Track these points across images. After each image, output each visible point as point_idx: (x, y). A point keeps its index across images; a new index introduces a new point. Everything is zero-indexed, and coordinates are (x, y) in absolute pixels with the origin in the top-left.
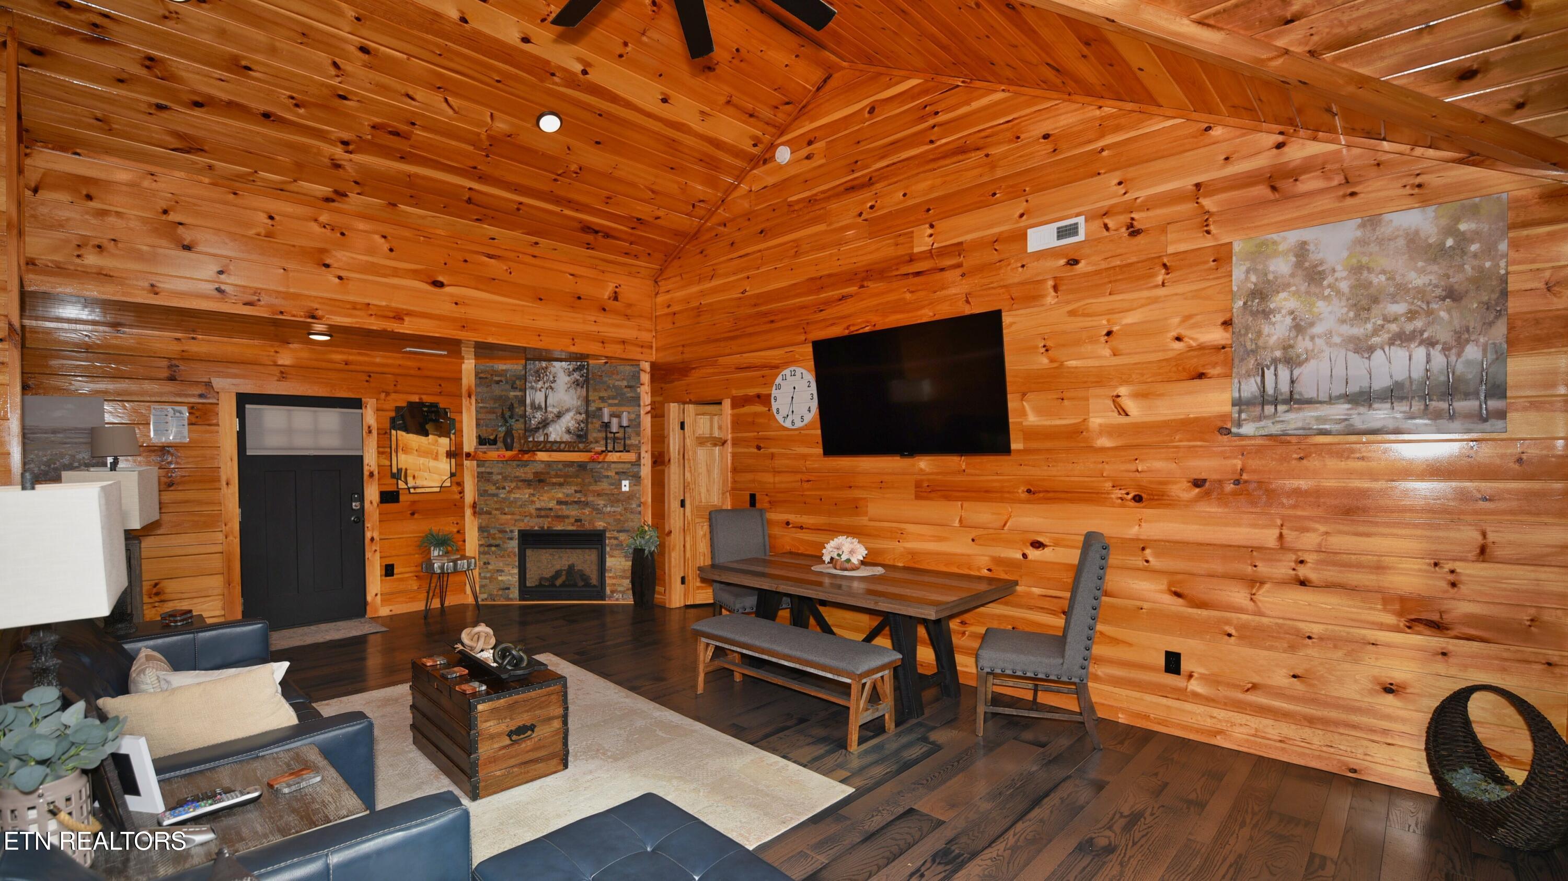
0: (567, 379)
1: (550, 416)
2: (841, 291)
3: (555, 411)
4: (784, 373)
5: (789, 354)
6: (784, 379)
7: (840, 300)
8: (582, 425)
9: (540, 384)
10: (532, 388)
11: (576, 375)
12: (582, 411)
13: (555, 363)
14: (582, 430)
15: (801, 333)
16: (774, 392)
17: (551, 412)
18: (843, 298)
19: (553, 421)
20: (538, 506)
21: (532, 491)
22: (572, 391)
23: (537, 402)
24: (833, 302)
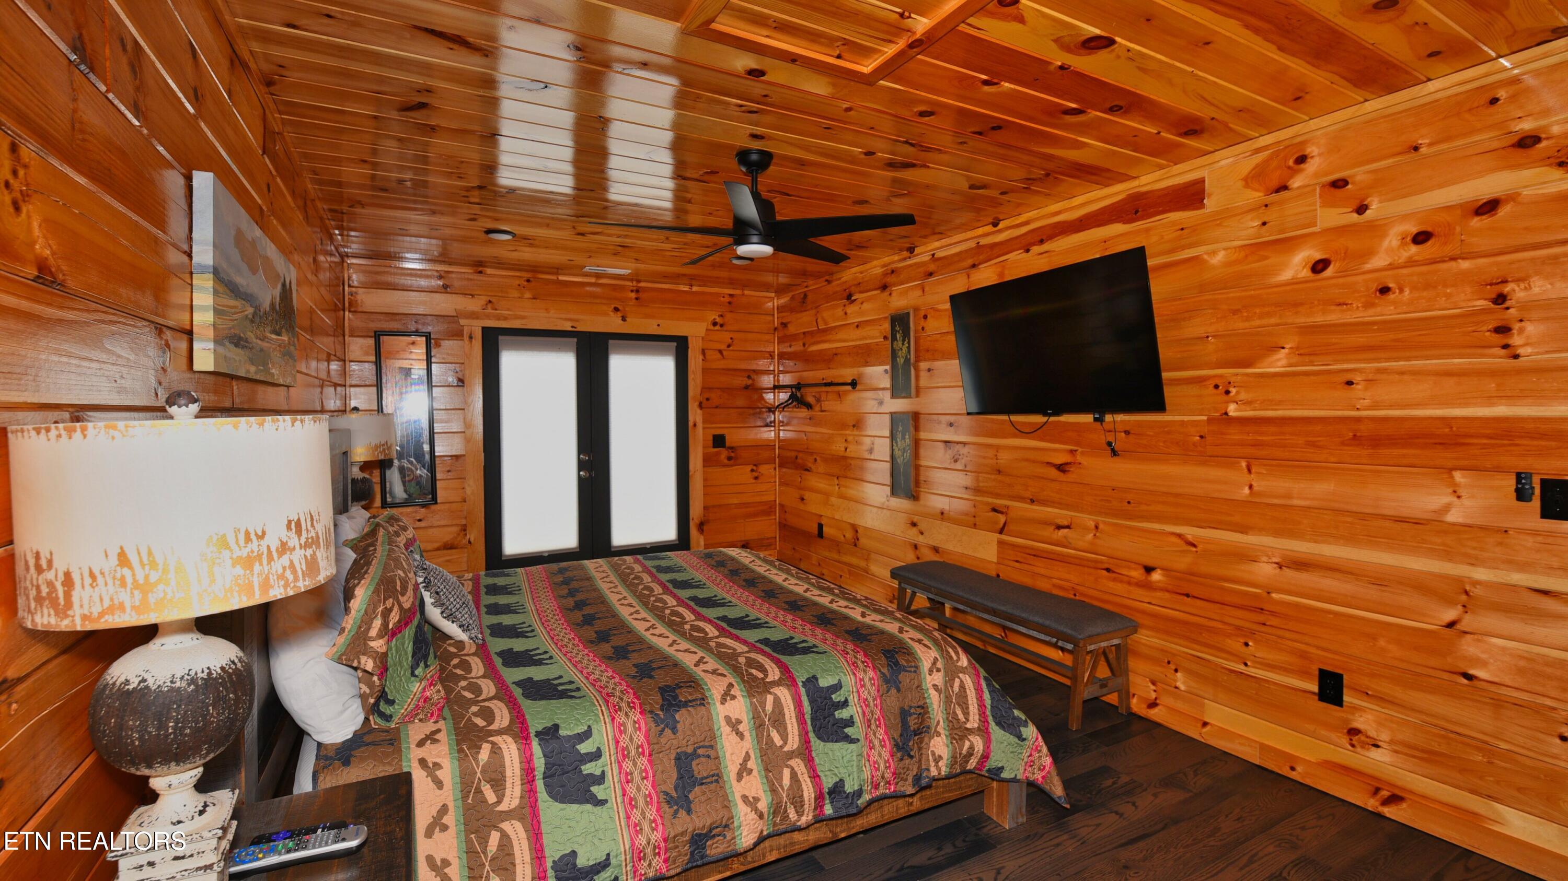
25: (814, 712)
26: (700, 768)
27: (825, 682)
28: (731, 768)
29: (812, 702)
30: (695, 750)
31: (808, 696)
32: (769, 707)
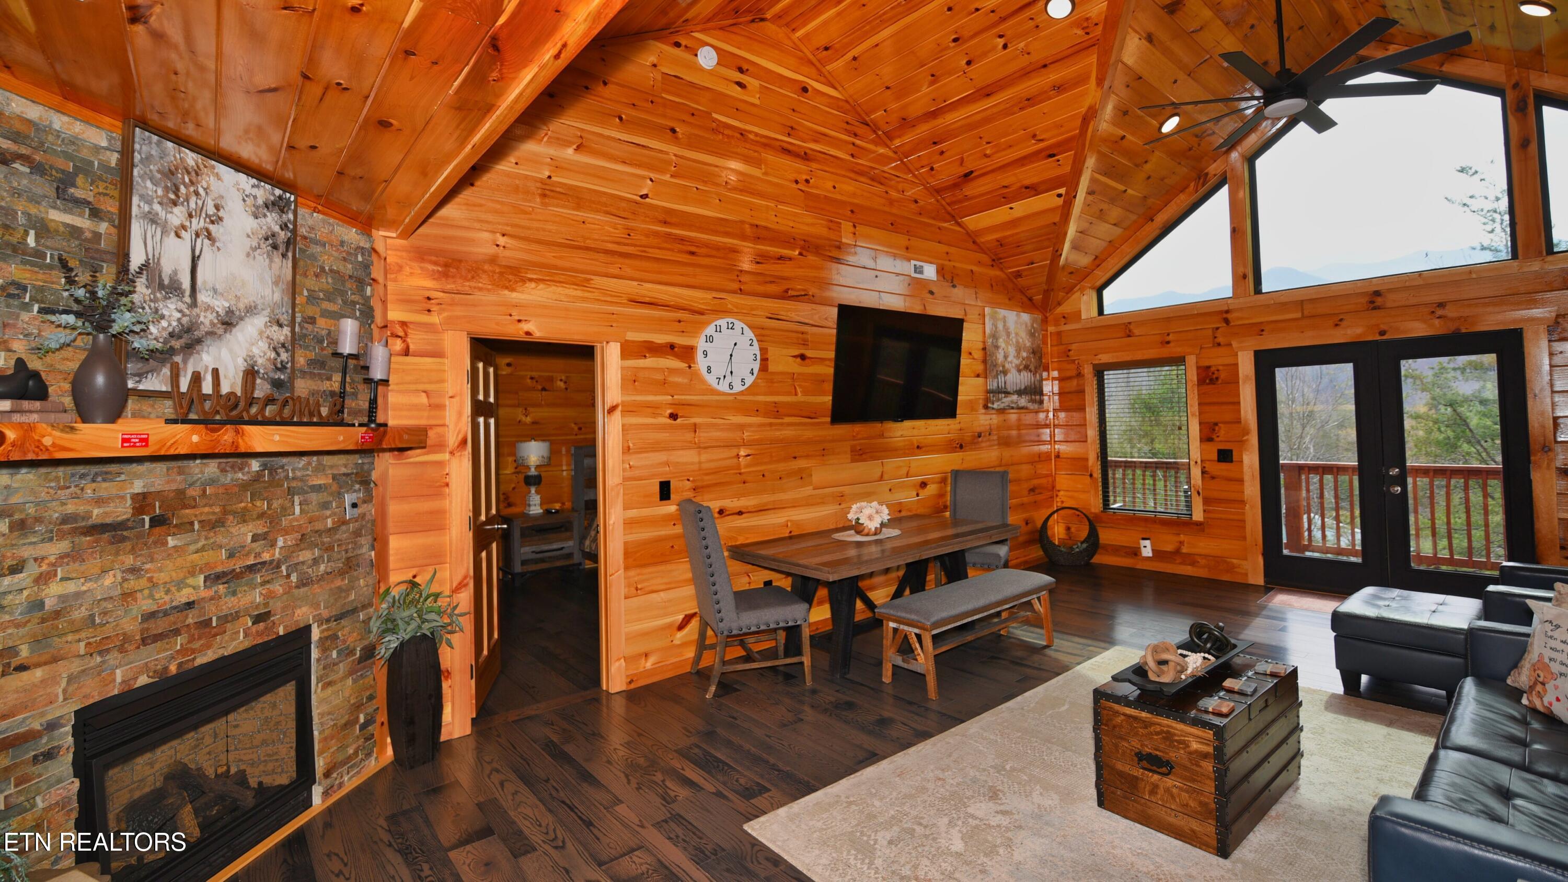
0: (250, 224)
1: (206, 320)
2: (780, 250)
3: (220, 305)
4: (718, 323)
5: (718, 301)
6: (718, 330)
7: (779, 259)
8: (284, 356)
9: (177, 216)
10: (152, 219)
11: (272, 221)
12: (284, 319)
13: (222, 169)
14: (283, 368)
15: (733, 280)
16: (701, 344)
17: (208, 308)
18: (781, 258)
19: (211, 334)
20: (147, 605)
21: (129, 560)
22: (261, 260)
23: (167, 269)
24: (771, 258)
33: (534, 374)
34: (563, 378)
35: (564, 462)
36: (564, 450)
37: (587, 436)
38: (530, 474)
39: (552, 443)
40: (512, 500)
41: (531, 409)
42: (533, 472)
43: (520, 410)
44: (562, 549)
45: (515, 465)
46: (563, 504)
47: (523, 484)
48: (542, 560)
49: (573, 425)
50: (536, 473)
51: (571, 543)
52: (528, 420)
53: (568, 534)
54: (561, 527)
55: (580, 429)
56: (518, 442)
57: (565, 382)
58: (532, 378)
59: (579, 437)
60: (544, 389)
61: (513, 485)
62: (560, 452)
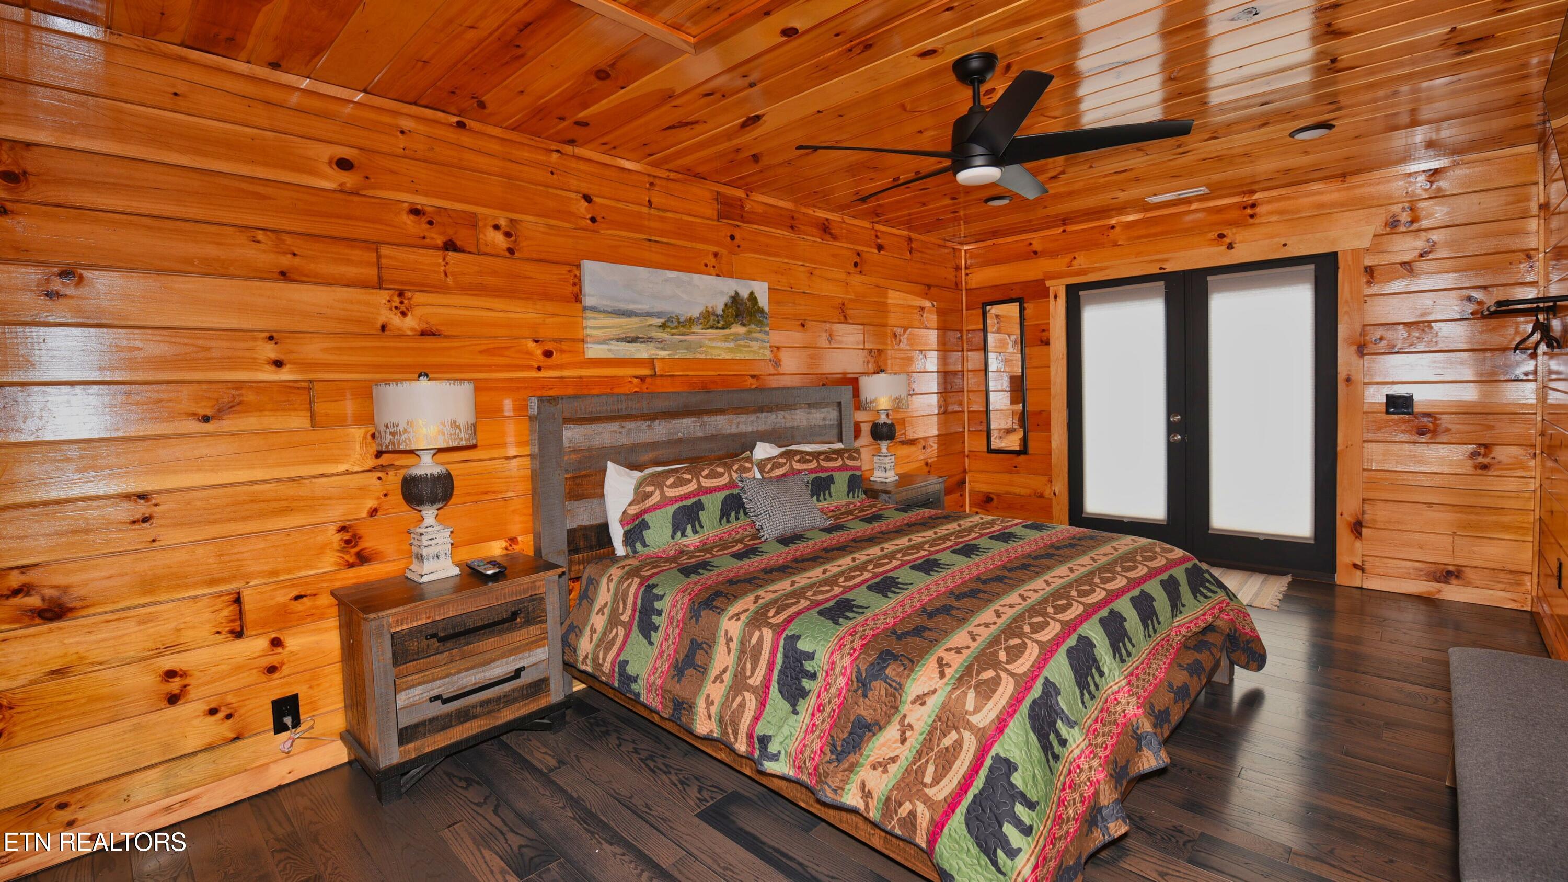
25: (784, 667)
26: (699, 658)
27: (803, 645)
28: (714, 671)
29: (785, 656)
30: (702, 643)
31: (784, 649)
32: (754, 640)
33: (420, 200)
34: (503, 222)
35: (510, 439)
36: (508, 406)
37: (566, 373)
38: (418, 471)
39: (480, 388)
40: (368, 543)
41: (419, 298)
42: (427, 466)
43: (382, 297)
44: (518, 673)
45: (374, 449)
46: (513, 540)
47: (397, 497)
48: (464, 716)
49: (531, 345)
50: (436, 470)
51: (541, 653)
52: (410, 323)
53: (533, 630)
54: (514, 615)
55: (548, 354)
56: (377, 382)
57: (508, 235)
58: (415, 212)
59: (544, 374)
60: (450, 246)
61: (371, 503)
62: (500, 410)
